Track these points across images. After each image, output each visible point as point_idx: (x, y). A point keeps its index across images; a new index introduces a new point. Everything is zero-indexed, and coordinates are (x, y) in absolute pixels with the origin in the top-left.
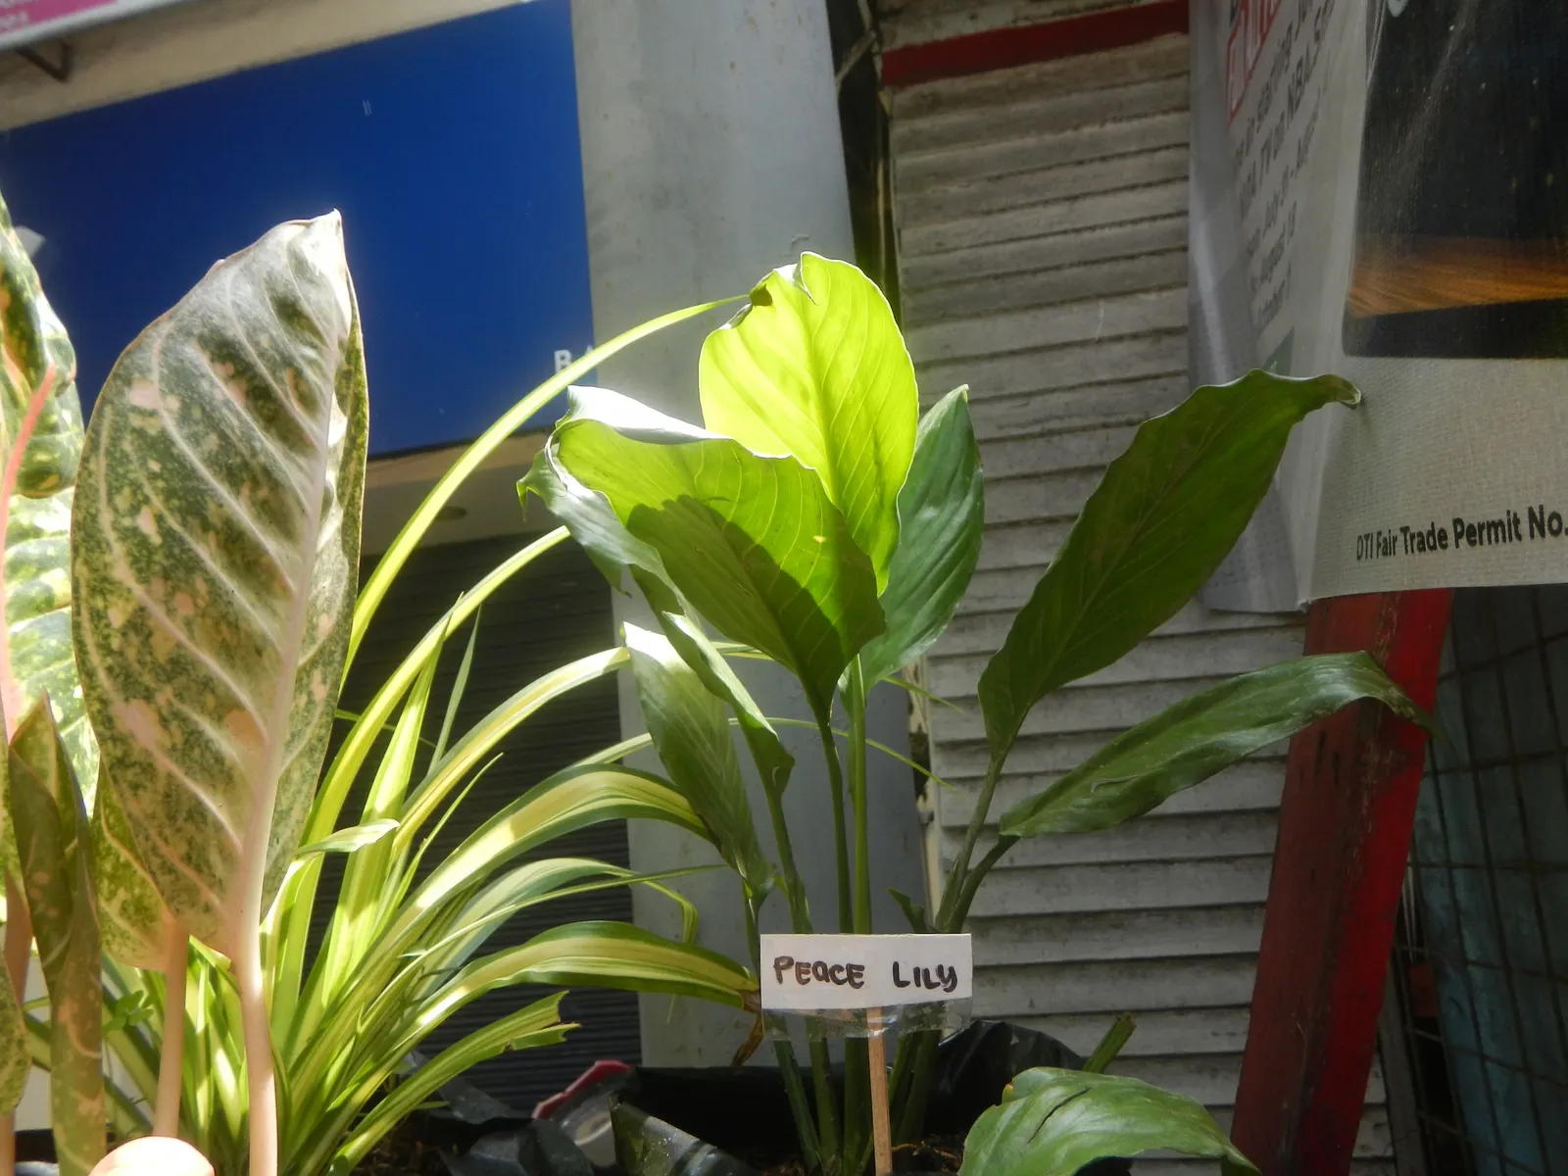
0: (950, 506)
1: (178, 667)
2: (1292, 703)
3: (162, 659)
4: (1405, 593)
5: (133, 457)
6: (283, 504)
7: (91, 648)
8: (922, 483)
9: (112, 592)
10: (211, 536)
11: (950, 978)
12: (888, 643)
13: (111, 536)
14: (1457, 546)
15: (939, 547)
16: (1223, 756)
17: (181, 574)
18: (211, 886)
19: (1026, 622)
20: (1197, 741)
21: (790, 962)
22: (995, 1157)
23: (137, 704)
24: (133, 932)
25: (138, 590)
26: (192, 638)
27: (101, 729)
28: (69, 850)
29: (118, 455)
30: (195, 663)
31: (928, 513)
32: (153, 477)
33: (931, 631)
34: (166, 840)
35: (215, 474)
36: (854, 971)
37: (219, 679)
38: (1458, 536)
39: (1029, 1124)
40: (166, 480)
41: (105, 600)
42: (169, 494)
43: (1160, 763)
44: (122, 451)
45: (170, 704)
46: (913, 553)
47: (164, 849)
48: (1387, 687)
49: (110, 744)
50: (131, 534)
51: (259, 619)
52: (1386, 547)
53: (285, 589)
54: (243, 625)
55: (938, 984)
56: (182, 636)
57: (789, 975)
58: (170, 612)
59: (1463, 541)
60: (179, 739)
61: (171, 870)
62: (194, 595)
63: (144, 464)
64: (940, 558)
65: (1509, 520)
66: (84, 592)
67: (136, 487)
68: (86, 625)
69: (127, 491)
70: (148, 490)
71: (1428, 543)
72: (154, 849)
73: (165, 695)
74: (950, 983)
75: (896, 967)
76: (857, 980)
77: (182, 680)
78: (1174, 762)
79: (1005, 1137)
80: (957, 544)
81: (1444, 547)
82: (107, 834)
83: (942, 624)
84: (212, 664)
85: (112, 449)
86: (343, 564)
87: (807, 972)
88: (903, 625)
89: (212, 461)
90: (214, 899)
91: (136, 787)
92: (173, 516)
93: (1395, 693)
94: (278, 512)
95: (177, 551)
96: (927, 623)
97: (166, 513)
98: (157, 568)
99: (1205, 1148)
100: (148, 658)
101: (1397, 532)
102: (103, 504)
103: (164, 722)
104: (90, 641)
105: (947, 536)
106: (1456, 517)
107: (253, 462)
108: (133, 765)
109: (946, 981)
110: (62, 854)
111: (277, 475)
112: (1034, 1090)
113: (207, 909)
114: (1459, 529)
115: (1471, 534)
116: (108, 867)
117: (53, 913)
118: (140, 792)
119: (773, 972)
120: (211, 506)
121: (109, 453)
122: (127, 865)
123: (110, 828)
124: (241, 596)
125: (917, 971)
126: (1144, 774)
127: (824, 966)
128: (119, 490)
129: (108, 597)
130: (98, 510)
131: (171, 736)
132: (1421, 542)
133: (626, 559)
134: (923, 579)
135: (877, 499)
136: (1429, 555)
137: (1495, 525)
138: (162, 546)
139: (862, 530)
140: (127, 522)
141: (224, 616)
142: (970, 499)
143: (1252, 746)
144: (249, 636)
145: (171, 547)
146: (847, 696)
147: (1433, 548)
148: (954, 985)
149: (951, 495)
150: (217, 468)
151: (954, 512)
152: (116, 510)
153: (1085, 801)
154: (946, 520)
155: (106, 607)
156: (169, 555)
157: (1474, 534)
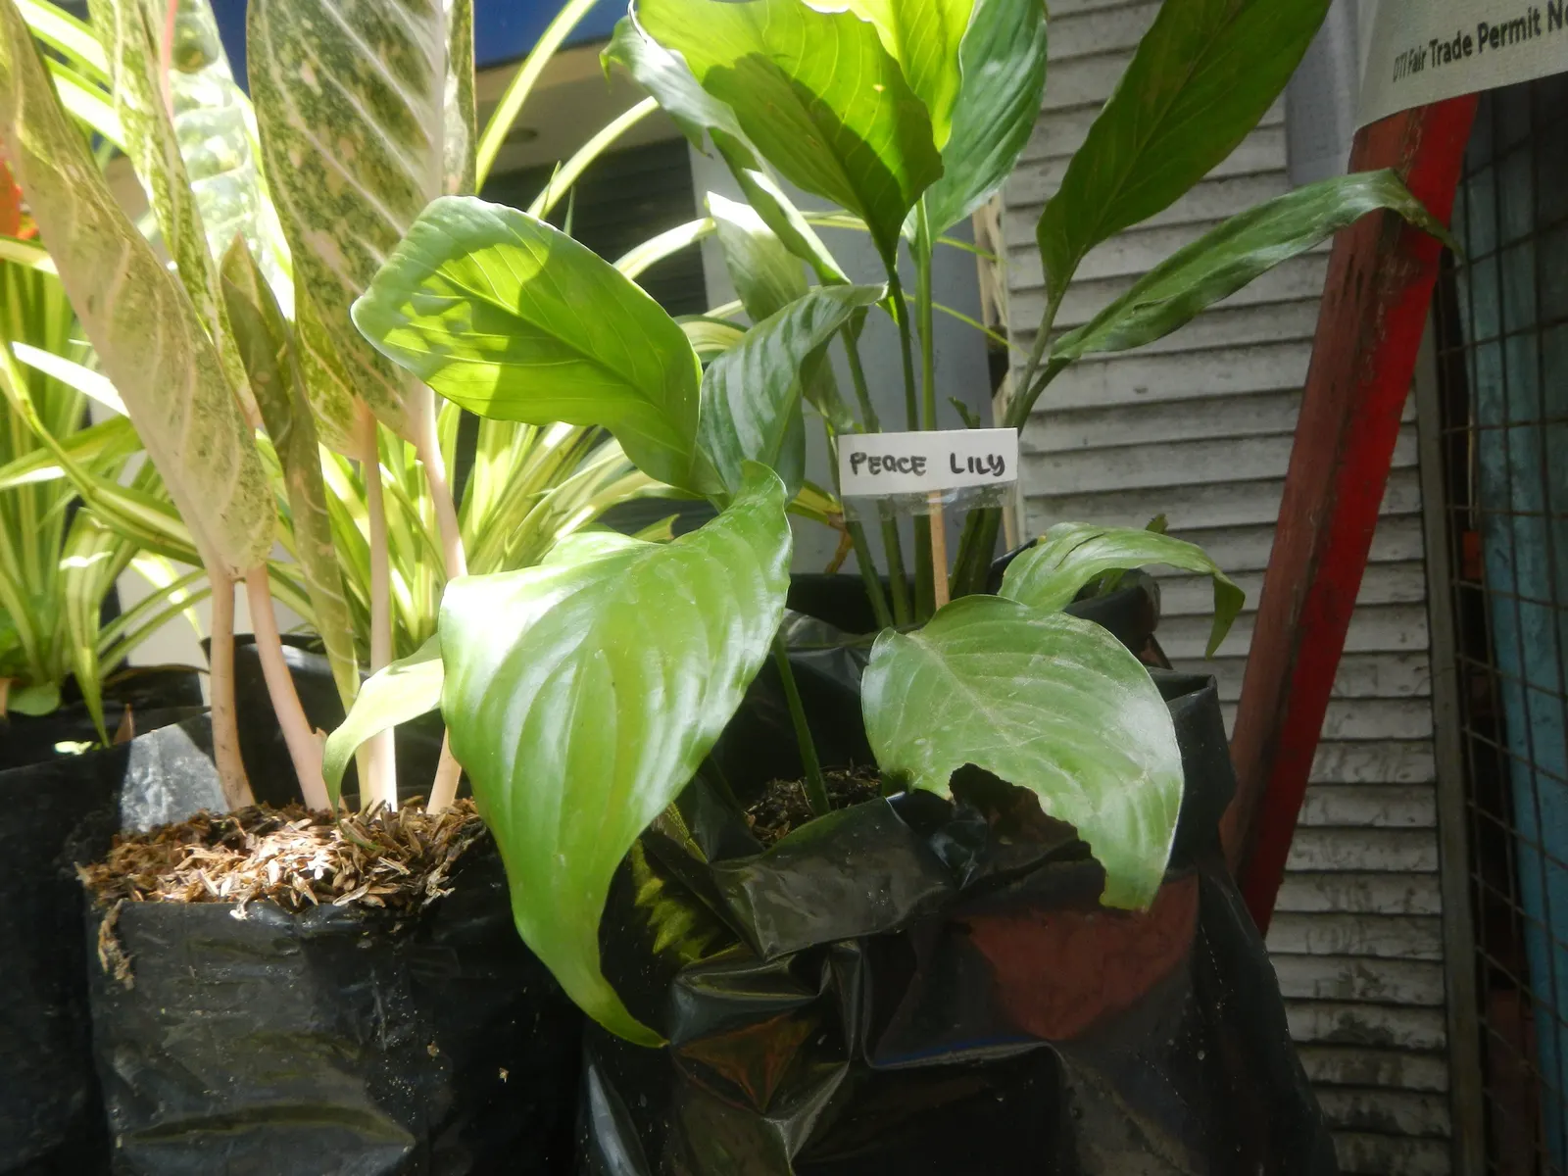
0: (1014, 59)
1: (348, 203)
2: (1315, 219)
3: (336, 195)
4: (1431, 106)
5: (289, 15)
6: (414, 62)
7: (280, 185)
8: (985, 39)
9: (289, 137)
10: (360, 87)
11: (999, 465)
12: (953, 196)
13: (282, 87)
14: (1481, 50)
15: (1002, 100)
16: (1249, 270)
17: (341, 121)
18: (395, 388)
19: (1081, 164)
20: (1229, 259)
21: (864, 457)
22: (1028, 580)
23: (322, 234)
24: (336, 427)
25: (309, 134)
26: (356, 177)
27: (297, 254)
28: (279, 355)
29: (276, 14)
30: (362, 201)
31: (993, 67)
32: (307, 34)
33: (993, 182)
34: (357, 348)
35: (357, 31)
36: (918, 462)
37: (381, 215)
38: (1482, 41)
39: (1056, 557)
40: (318, 37)
41: (285, 143)
42: (323, 49)
43: (1193, 283)
44: (279, 11)
45: (347, 235)
46: (977, 108)
47: (356, 355)
48: (1404, 200)
49: (305, 266)
50: (297, 85)
51: (406, 166)
52: (1416, 64)
53: (424, 140)
54: (395, 169)
55: (988, 470)
56: (350, 177)
57: (864, 467)
58: (338, 155)
59: (1487, 45)
60: (357, 264)
61: (364, 373)
62: (353, 141)
63: (299, 22)
64: (1002, 112)
65: (1530, 17)
66: (267, 137)
67: (296, 44)
68: (274, 165)
69: (288, 46)
70: (305, 46)
71: (1454, 52)
72: (349, 355)
73: (342, 226)
74: (999, 469)
75: (953, 457)
76: (920, 469)
77: (352, 214)
78: (1207, 279)
79: (1037, 565)
80: (1019, 97)
81: (1469, 53)
82: (306, 344)
83: (1004, 174)
84: (375, 202)
85: (271, 9)
86: (462, 127)
87: (878, 465)
88: (968, 178)
89: (353, 20)
90: (400, 400)
91: (329, 303)
92: (329, 69)
93: (1412, 204)
94: (411, 69)
95: (335, 101)
96: (988, 176)
97: (322, 67)
98: (322, 116)
99: (1197, 567)
100: (325, 195)
101: (1426, 47)
102: (271, 59)
103: (344, 249)
104: (278, 178)
105: (1010, 90)
106: (1481, 22)
107: (386, 22)
108: (325, 284)
109: (995, 468)
110: (274, 359)
111: (405, 33)
112: (1061, 536)
113: (395, 406)
114: (1483, 34)
115: (1493, 36)
116: (309, 371)
117: (276, 404)
118: (333, 307)
119: (849, 465)
120: (357, 60)
121: (268, 12)
122: (324, 372)
123: (308, 340)
124: (391, 145)
125: (970, 460)
126: (1179, 294)
127: (892, 459)
128: (282, 46)
129: (288, 141)
130: (267, 63)
131: (351, 261)
132: (1448, 53)
133: (706, 122)
134: (987, 132)
135: (940, 50)
136: (1454, 64)
137: (1517, 24)
138: (323, 96)
139: (926, 81)
140: (292, 75)
141: (379, 160)
142: (1033, 52)
143: (1274, 259)
144: (400, 178)
145: (330, 96)
146: (914, 248)
147: (1458, 56)
148: (1002, 470)
149: (1015, 47)
150: (357, 26)
151: (1017, 66)
152: (282, 64)
153: (1127, 323)
154: (1009, 74)
155: (286, 150)
156: (331, 104)
157: (1497, 36)
